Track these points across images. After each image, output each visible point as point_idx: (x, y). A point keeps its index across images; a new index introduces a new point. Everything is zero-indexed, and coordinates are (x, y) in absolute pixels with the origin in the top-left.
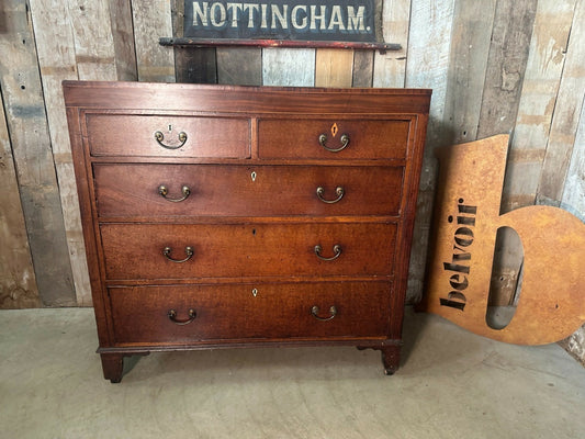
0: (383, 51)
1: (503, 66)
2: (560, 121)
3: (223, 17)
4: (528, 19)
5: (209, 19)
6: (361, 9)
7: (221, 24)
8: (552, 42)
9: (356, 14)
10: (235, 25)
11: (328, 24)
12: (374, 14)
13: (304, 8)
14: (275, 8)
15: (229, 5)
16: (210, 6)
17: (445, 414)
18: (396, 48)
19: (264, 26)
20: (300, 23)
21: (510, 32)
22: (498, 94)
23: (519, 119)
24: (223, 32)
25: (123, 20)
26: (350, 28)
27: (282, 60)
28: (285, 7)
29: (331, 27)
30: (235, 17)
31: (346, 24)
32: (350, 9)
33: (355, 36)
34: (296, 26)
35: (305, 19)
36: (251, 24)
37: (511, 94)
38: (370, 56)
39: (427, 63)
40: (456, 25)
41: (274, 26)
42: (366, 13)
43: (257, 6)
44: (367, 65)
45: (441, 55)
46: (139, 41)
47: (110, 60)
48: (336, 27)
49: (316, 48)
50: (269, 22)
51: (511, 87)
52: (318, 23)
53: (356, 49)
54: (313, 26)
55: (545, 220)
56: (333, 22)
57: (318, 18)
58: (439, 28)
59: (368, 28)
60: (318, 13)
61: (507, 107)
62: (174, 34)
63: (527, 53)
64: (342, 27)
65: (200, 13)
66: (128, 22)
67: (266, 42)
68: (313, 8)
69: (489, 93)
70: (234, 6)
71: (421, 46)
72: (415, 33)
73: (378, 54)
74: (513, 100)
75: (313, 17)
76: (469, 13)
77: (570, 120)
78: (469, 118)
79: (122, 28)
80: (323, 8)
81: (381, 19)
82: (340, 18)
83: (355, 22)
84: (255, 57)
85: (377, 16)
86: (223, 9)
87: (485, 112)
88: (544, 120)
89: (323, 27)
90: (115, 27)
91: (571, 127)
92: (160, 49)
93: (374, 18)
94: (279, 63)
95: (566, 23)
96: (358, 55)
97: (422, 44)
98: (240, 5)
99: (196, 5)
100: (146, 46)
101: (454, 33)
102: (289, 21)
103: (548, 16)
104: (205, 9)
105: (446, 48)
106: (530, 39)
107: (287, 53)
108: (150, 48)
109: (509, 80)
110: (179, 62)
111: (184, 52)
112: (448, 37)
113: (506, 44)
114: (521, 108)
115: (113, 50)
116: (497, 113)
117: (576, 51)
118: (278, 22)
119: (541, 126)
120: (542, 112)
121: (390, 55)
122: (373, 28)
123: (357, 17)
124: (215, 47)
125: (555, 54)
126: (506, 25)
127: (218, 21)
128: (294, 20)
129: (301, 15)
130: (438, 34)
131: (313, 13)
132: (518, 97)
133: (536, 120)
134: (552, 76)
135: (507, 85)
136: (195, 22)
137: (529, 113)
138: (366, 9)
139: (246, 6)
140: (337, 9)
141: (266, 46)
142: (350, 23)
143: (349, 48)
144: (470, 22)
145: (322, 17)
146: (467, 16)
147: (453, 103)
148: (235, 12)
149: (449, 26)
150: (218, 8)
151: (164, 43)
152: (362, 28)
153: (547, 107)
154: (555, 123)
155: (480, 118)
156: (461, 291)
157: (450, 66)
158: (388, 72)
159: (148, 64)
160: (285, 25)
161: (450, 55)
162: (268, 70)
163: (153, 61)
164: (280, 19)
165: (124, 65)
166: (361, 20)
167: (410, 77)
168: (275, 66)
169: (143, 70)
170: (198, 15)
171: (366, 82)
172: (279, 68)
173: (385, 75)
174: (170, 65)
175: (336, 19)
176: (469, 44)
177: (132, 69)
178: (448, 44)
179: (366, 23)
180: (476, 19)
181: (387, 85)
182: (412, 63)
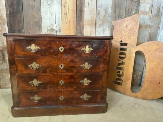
2: (154, 12)
22: (132, 3)
23: (140, 13)
37: (136, 3)
55: (155, 47)
61: (135, 7)
69: (128, 2)
74: (137, 5)
77: (159, 11)
78: (121, 11)
87: (127, 10)
88: (148, 13)
91: (159, 13)
114: (140, 8)
116: (131, 10)
119: (148, 16)
120: (147, 10)
132: (139, 4)
133: (146, 13)
137: (143, 10)
147: (115, 6)
153: (150, 8)
154: (153, 14)
155: (126, 12)
156: (121, 78)
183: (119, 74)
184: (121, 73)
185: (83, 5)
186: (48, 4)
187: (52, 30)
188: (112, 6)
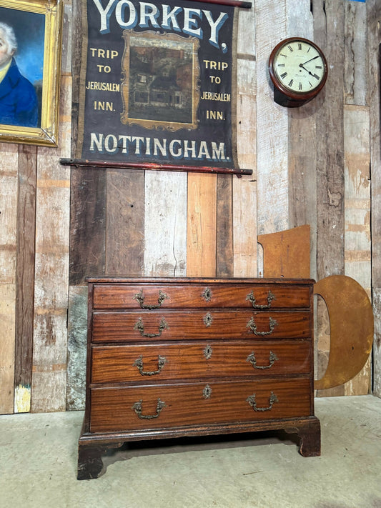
0: (240, 174)
1: (329, 189)
2: (377, 226)
3: (115, 145)
4: (340, 156)
5: (103, 146)
6: (222, 145)
7: (113, 150)
8: (359, 172)
9: (218, 148)
10: (125, 151)
11: (197, 153)
12: (231, 148)
13: (179, 142)
14: (157, 141)
15: (120, 137)
16: (105, 136)
18: (249, 173)
19: (148, 152)
20: (176, 152)
21: (329, 164)
22: (328, 208)
23: (346, 227)
26: (214, 157)
27: (160, 179)
28: (165, 141)
29: (200, 156)
30: (125, 146)
31: (211, 154)
32: (214, 144)
33: (217, 163)
34: (173, 154)
35: (180, 150)
36: (138, 151)
37: (337, 209)
38: (229, 178)
39: (272, 185)
40: (290, 159)
41: (156, 153)
42: (226, 147)
43: (142, 139)
44: (228, 185)
45: (282, 179)
46: (41, 160)
47: (12, 173)
48: (204, 156)
49: (188, 171)
50: (152, 150)
51: (336, 203)
52: (190, 153)
53: (219, 173)
54: (186, 155)
56: (201, 153)
57: (190, 149)
58: (278, 160)
59: (228, 158)
60: (190, 146)
61: (336, 217)
62: (72, 155)
63: (343, 179)
64: (208, 157)
65: (97, 142)
68: (186, 142)
69: (321, 207)
70: (125, 138)
71: (267, 172)
73: (235, 176)
74: (339, 213)
75: (186, 149)
76: (299, 151)
79: (27, 149)
80: (193, 143)
81: (236, 152)
82: (206, 150)
83: (218, 153)
84: (139, 176)
85: (234, 152)
86: (115, 139)
87: (321, 222)
88: (365, 228)
89: (194, 156)
90: (21, 148)
92: (58, 167)
93: (231, 150)
94: (158, 181)
95: (366, 160)
96: (220, 177)
98: (129, 138)
99: (93, 136)
100: (47, 164)
101: (289, 164)
102: (168, 151)
103: (352, 155)
105: (285, 174)
106: (343, 170)
107: (165, 173)
108: (50, 165)
109: (335, 198)
110: (75, 178)
112: (285, 167)
113: (327, 173)
114: (346, 219)
115: (17, 166)
116: (329, 222)
117: (377, 177)
118: (159, 151)
119: (363, 233)
120: (362, 222)
121: (245, 178)
122: (231, 157)
123: (219, 151)
124: (105, 167)
125: (363, 181)
126: (325, 160)
127: (111, 147)
128: (171, 150)
129: (177, 147)
130: (278, 165)
131: (186, 146)
132: (342, 211)
133: (358, 228)
134: (364, 196)
135: (333, 202)
136: (92, 148)
137: (353, 223)
138: (225, 145)
139: (134, 138)
140: (203, 144)
141: (149, 168)
142: (214, 154)
143: (213, 172)
144: (300, 157)
145: (193, 149)
146: (297, 153)
147: (295, 214)
148: (125, 142)
149: (286, 159)
150: (111, 138)
151: (64, 163)
152: (223, 158)
153: (365, 219)
154: (374, 230)
155: (318, 226)
157: (289, 187)
158: (244, 191)
159: (46, 177)
160: (164, 153)
161: (289, 179)
162: (150, 186)
163: (50, 175)
164: (161, 148)
165: (24, 178)
166: (222, 152)
167: (261, 195)
168: (155, 183)
169: (41, 183)
170: (94, 142)
171: (227, 198)
172: (159, 185)
173: (241, 192)
174: (66, 179)
175: (204, 151)
176: (301, 171)
177: (31, 181)
178: (286, 171)
179: (226, 155)
180: (304, 155)
181: (244, 200)
182: (261, 185)
185: (231, 215)
186: (160, 213)
187: (166, 266)
188: (290, 216)
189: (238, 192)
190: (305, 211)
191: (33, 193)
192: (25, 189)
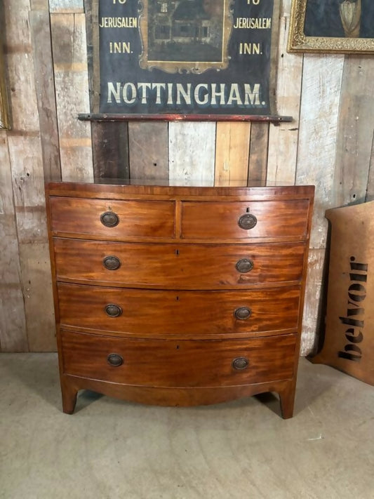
0: (277, 122)
3: (134, 95)
5: (121, 96)
6: (257, 86)
7: (132, 101)
9: (252, 91)
10: (144, 101)
11: (227, 99)
12: (268, 90)
13: (206, 86)
14: (180, 87)
15: (139, 85)
16: (122, 86)
17: (342, 469)
18: (288, 120)
19: (170, 102)
20: (202, 99)
24: (134, 108)
25: (47, 98)
26: (247, 103)
27: (186, 133)
28: (189, 86)
29: (229, 103)
30: (144, 95)
31: (243, 98)
32: (247, 86)
33: (251, 110)
34: (198, 101)
35: (206, 96)
36: (158, 101)
38: (265, 127)
39: (317, 133)
40: (343, 99)
41: (179, 102)
42: (261, 90)
43: (163, 85)
44: (263, 135)
45: (330, 126)
46: (61, 117)
47: (35, 133)
48: (234, 102)
49: (216, 121)
50: (175, 98)
52: (218, 99)
53: (252, 121)
54: (214, 102)
56: (231, 98)
57: (218, 94)
58: (327, 102)
59: (263, 103)
60: (218, 90)
62: (92, 110)
64: (239, 103)
65: (114, 92)
66: (52, 100)
67: (172, 116)
68: (214, 86)
70: (144, 85)
72: (306, 107)
73: (272, 126)
75: (214, 94)
76: (355, 89)
78: (358, 182)
79: (47, 106)
80: (223, 86)
81: (275, 94)
82: (238, 94)
83: (252, 97)
84: (162, 129)
85: (271, 94)
86: (134, 88)
89: (222, 102)
90: (41, 105)
92: (79, 123)
93: (268, 93)
94: (184, 135)
96: (254, 126)
97: (312, 117)
98: (149, 85)
99: (110, 85)
100: (67, 121)
101: (341, 106)
102: (193, 98)
104: (118, 88)
105: (335, 119)
107: (190, 125)
108: (70, 122)
110: (96, 135)
111: (100, 126)
112: (336, 110)
115: (38, 125)
118: (182, 99)
121: (284, 126)
122: (268, 103)
123: (253, 94)
124: (127, 121)
127: (130, 98)
128: (196, 96)
129: (203, 92)
130: (327, 108)
131: (214, 90)
136: (109, 100)
138: (261, 86)
139: (154, 85)
140: (235, 86)
141: (172, 120)
142: (247, 98)
143: (246, 121)
144: (356, 96)
145: (222, 94)
146: (353, 91)
147: (343, 169)
148: (144, 90)
149: (337, 100)
150: (129, 88)
151: (82, 118)
152: (257, 103)
155: (368, 182)
156: (357, 345)
157: (338, 136)
158: (282, 142)
159: (68, 136)
160: (188, 101)
161: (339, 126)
162: (174, 141)
163: (72, 133)
164: (185, 96)
165: (47, 137)
166: (257, 96)
167: (302, 146)
168: (180, 137)
169: (64, 142)
170: (112, 94)
171: (262, 151)
172: (183, 139)
173: (279, 144)
174: (87, 137)
175: (234, 96)
176: (356, 116)
177: (54, 141)
178: (337, 116)
179: (261, 99)
180: (362, 94)
181: (281, 153)
182: (304, 133)
183: (351, 334)
184: (356, 334)
185: (264, 170)
186: (185, 172)
188: (335, 171)
189: (275, 143)
190: (355, 164)
191: (57, 154)
192: (49, 150)
